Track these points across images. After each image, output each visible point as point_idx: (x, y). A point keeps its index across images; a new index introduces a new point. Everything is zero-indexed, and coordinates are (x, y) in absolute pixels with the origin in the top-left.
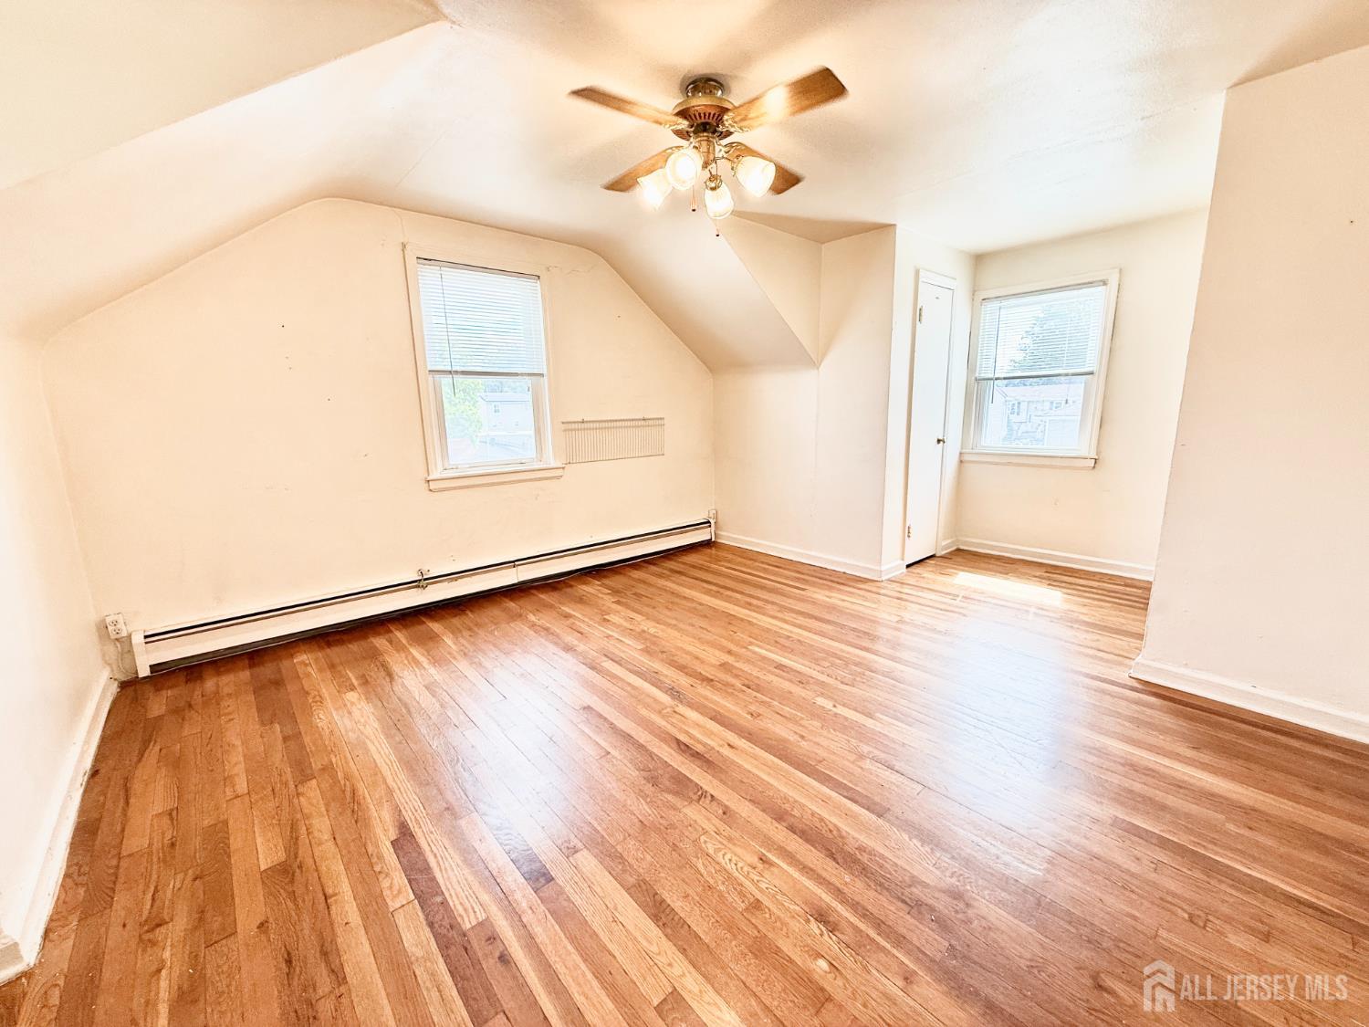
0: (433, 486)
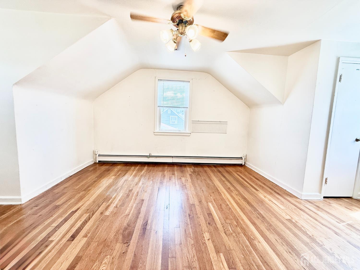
0: (155, 134)
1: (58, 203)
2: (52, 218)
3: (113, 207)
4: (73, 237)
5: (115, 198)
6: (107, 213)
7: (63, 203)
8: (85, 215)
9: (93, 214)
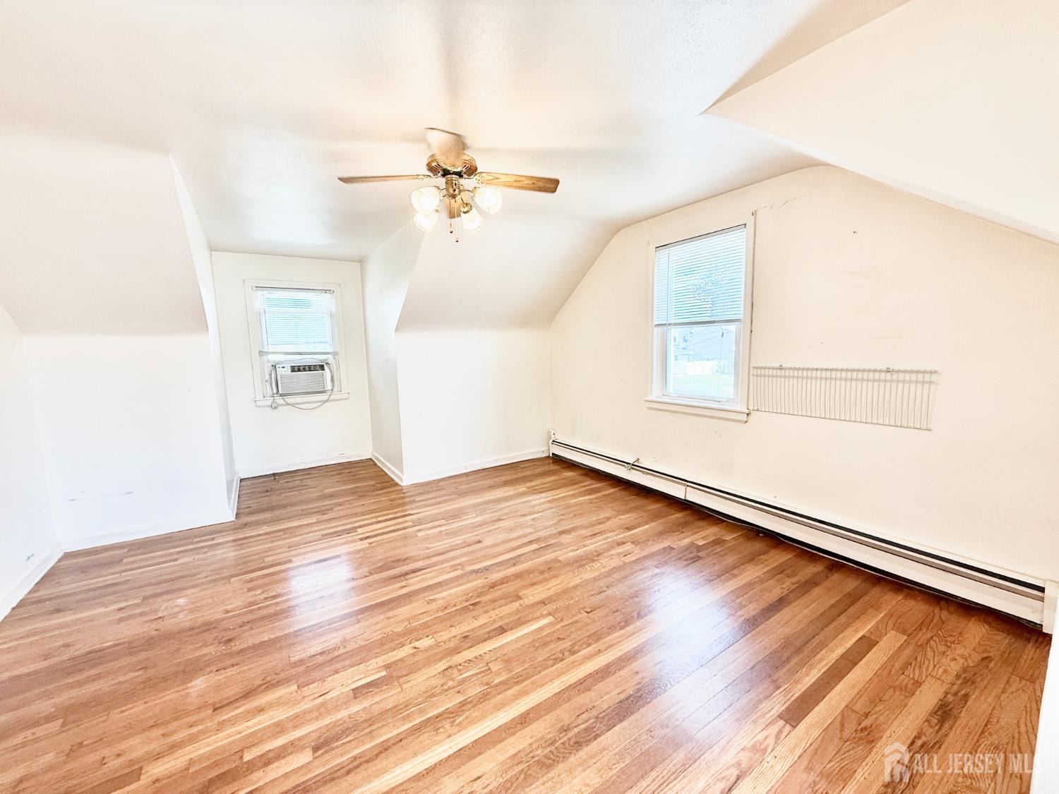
0: (648, 406)
3: (439, 530)
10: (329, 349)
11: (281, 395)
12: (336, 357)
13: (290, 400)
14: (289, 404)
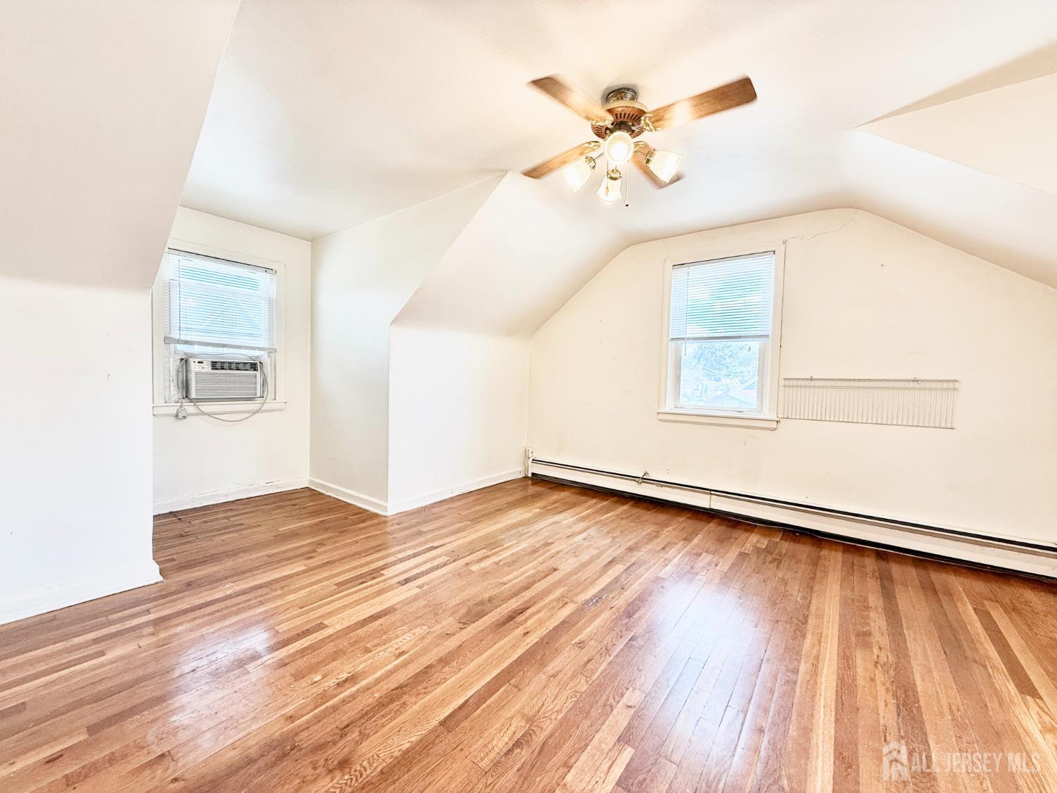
0: (661, 417)
1: (425, 528)
2: (404, 546)
3: (492, 562)
4: (407, 581)
5: (508, 548)
6: (475, 568)
7: (429, 531)
8: (443, 557)
9: (454, 561)
10: (263, 343)
11: (191, 400)
12: (272, 355)
13: (207, 407)
14: (206, 414)
